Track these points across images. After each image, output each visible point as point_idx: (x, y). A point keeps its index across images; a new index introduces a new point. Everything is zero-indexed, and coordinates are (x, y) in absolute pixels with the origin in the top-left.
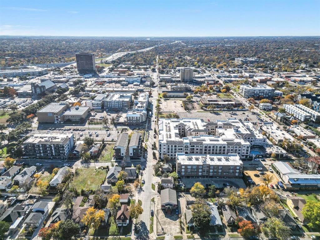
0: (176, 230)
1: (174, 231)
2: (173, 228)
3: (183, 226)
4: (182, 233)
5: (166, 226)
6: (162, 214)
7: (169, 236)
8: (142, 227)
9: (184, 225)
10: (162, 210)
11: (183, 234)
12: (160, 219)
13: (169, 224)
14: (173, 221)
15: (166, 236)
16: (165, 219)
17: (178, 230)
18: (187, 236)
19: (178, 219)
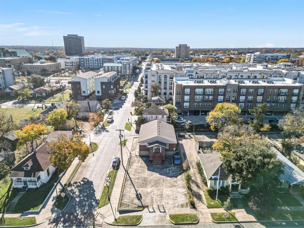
0: (175, 199)
1: (171, 202)
2: (168, 193)
3: (194, 188)
4: (193, 206)
5: (149, 190)
6: (140, 164)
7: (153, 214)
8: (80, 191)
9: (198, 186)
10: (142, 156)
11: (199, 208)
12: (134, 175)
13: (157, 183)
14: (169, 178)
15: (145, 213)
16: (147, 174)
17: (183, 199)
18: (212, 215)
19: (180, 174)
